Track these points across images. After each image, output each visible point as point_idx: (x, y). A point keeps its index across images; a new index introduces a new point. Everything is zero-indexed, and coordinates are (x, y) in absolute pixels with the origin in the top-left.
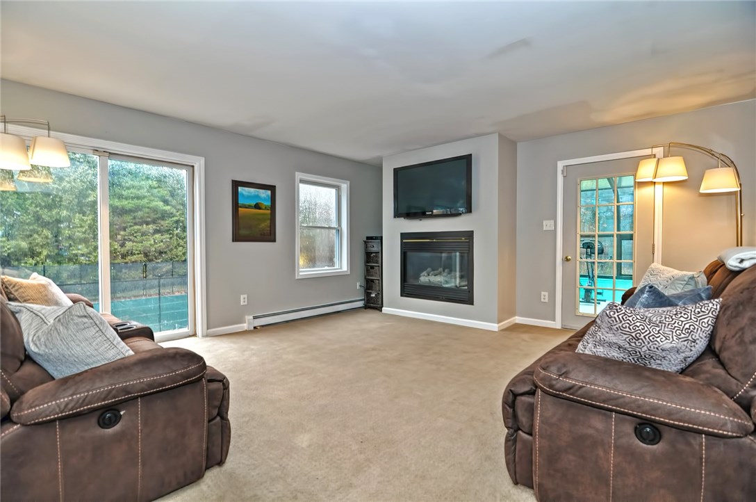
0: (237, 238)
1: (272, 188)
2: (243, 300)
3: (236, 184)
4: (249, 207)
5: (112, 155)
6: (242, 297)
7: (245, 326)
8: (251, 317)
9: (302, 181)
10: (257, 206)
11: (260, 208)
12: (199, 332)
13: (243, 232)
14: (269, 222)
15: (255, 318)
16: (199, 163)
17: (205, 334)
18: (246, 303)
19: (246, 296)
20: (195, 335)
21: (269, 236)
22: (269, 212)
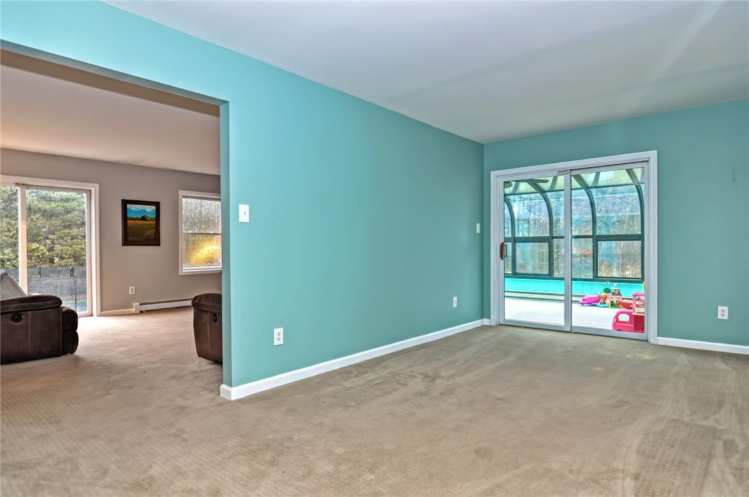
0: (126, 242)
1: (157, 204)
2: (131, 290)
3: (125, 203)
4: (137, 219)
5: (28, 186)
6: (130, 288)
7: (133, 310)
8: (138, 304)
9: (184, 197)
10: (144, 218)
11: (146, 220)
12: (95, 313)
13: (130, 238)
14: (154, 230)
15: (140, 304)
16: (94, 188)
17: (99, 314)
18: (134, 293)
19: (134, 287)
20: (92, 315)
21: (155, 241)
22: (154, 222)
